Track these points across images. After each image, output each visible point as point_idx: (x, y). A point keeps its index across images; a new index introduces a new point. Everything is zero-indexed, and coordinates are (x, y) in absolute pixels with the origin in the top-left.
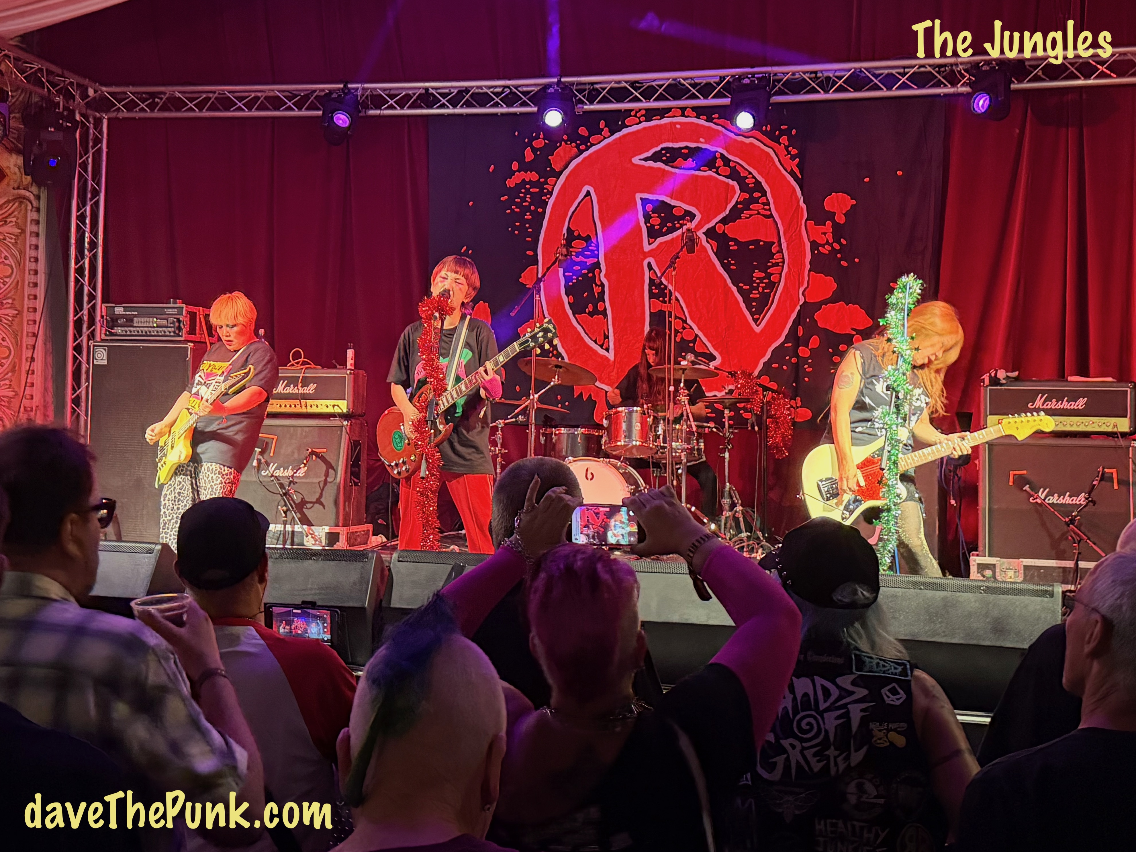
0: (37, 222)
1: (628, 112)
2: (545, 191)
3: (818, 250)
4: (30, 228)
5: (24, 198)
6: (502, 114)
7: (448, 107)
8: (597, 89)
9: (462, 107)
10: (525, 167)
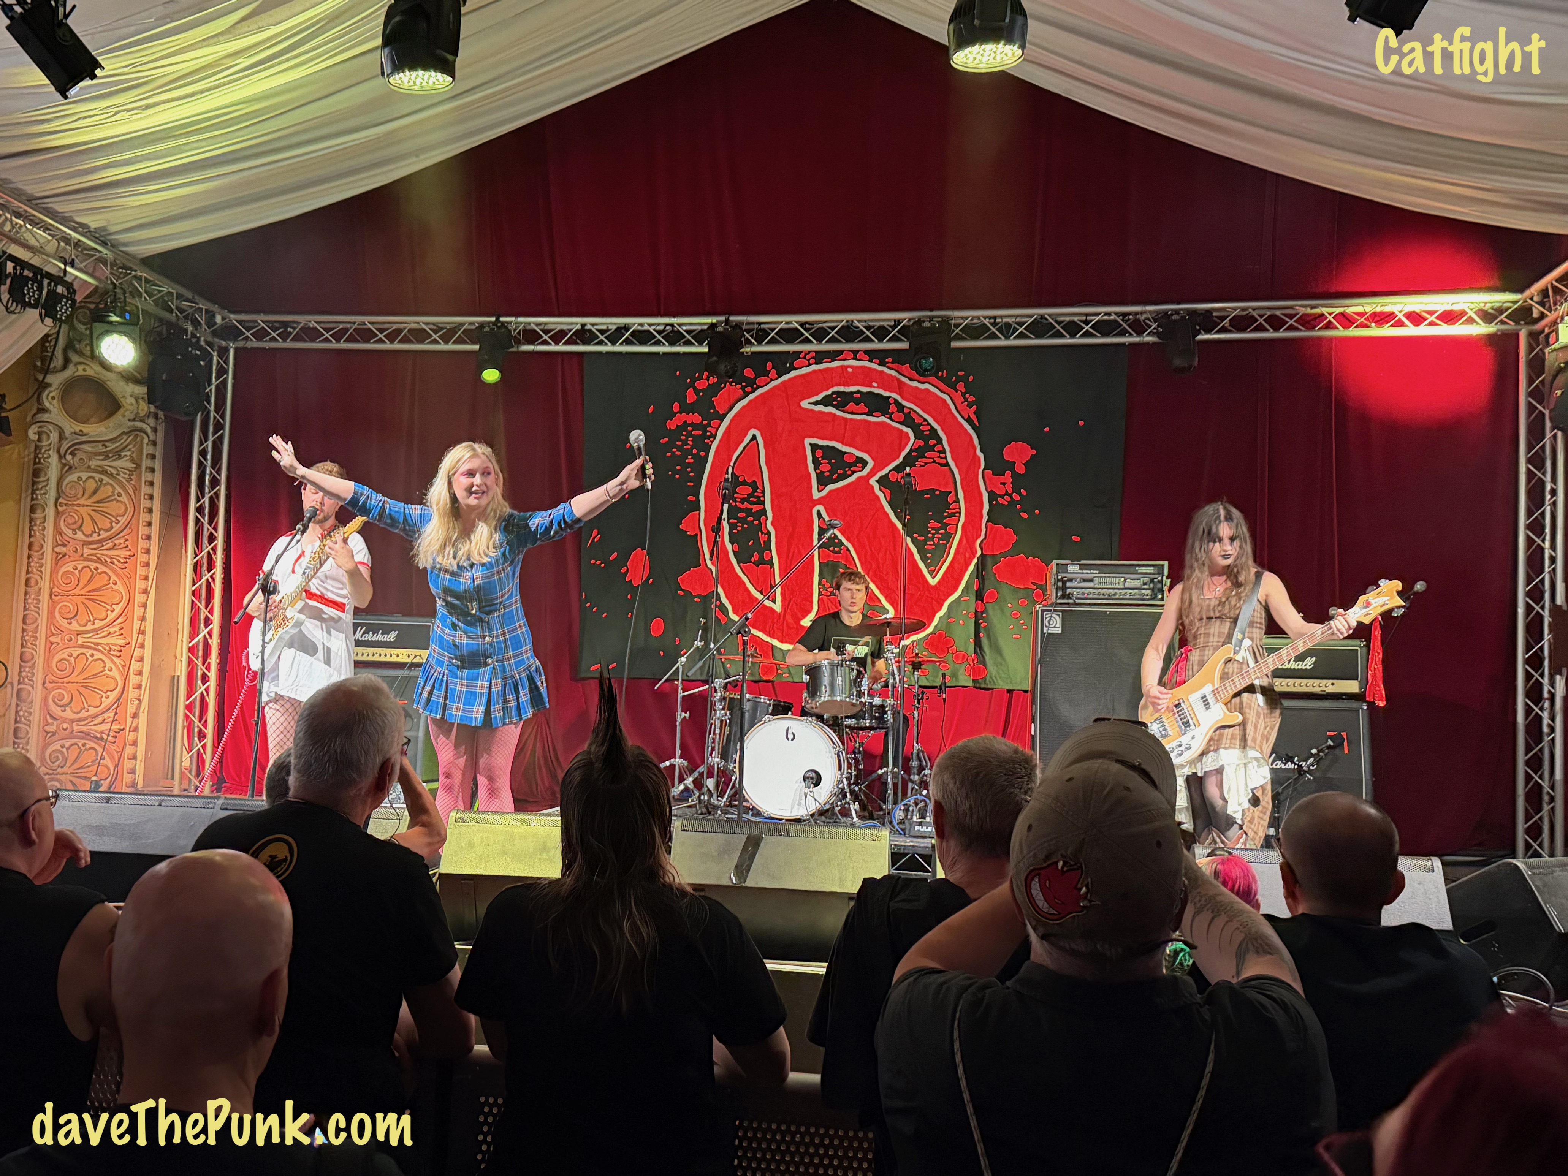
0: (153, 457)
1: (797, 354)
2: (708, 434)
3: (997, 501)
4: (146, 463)
5: (142, 430)
6: (664, 354)
7: (606, 344)
8: (764, 330)
9: (622, 344)
10: (687, 409)
